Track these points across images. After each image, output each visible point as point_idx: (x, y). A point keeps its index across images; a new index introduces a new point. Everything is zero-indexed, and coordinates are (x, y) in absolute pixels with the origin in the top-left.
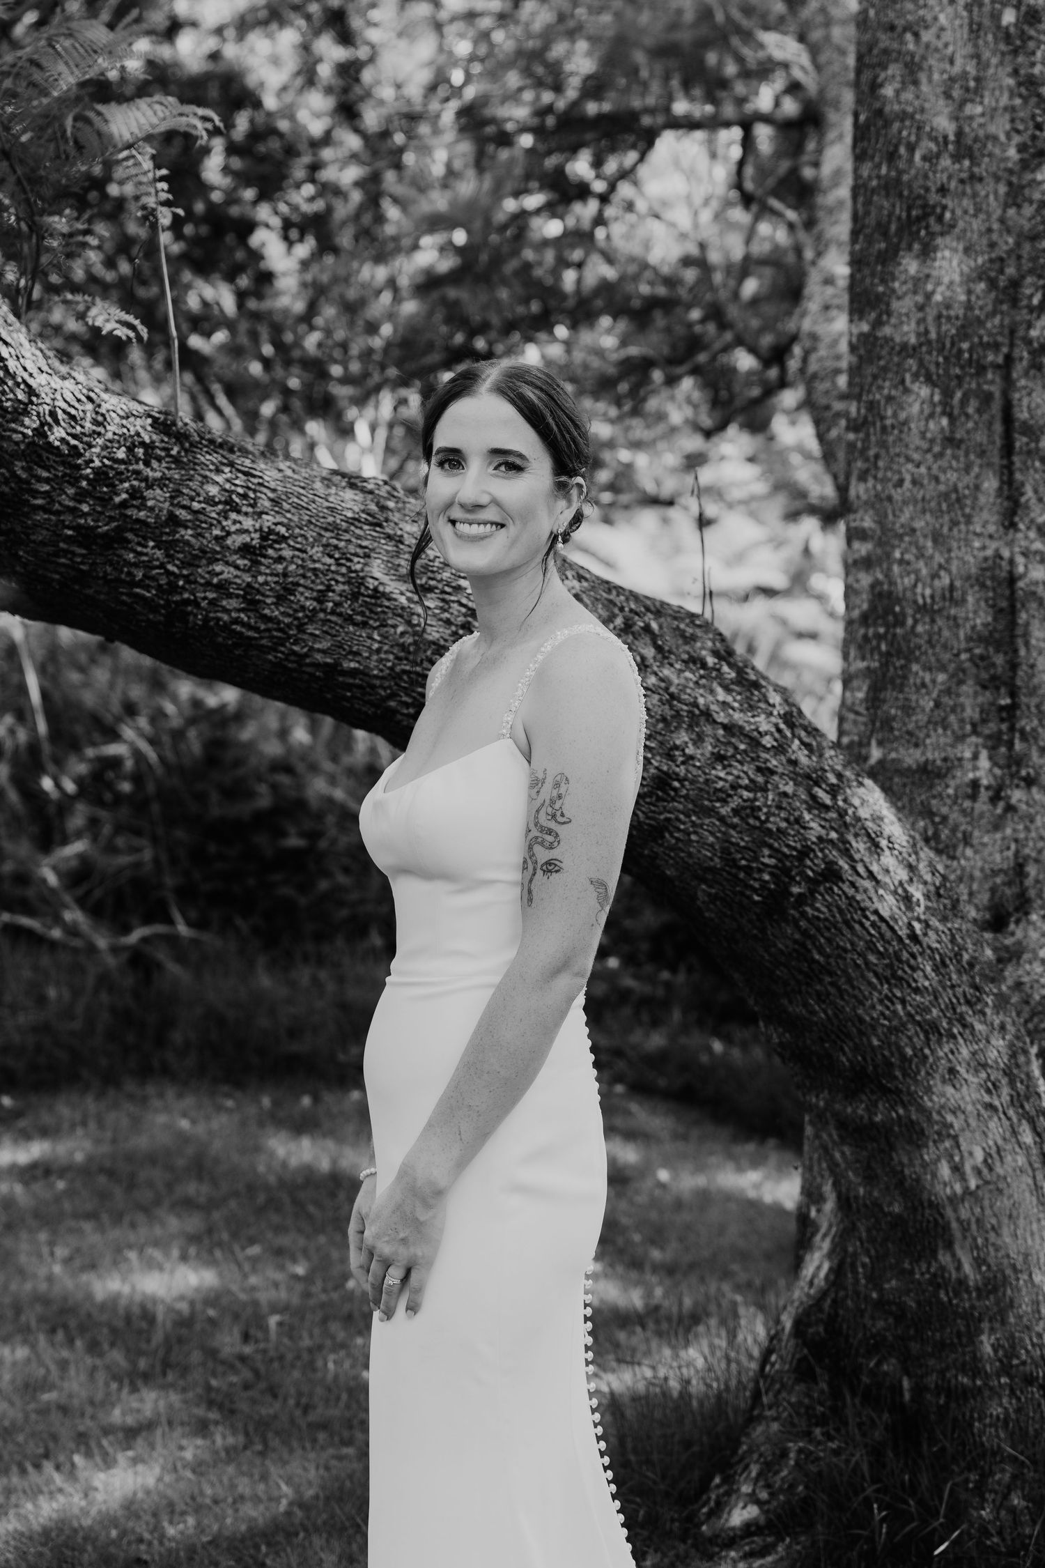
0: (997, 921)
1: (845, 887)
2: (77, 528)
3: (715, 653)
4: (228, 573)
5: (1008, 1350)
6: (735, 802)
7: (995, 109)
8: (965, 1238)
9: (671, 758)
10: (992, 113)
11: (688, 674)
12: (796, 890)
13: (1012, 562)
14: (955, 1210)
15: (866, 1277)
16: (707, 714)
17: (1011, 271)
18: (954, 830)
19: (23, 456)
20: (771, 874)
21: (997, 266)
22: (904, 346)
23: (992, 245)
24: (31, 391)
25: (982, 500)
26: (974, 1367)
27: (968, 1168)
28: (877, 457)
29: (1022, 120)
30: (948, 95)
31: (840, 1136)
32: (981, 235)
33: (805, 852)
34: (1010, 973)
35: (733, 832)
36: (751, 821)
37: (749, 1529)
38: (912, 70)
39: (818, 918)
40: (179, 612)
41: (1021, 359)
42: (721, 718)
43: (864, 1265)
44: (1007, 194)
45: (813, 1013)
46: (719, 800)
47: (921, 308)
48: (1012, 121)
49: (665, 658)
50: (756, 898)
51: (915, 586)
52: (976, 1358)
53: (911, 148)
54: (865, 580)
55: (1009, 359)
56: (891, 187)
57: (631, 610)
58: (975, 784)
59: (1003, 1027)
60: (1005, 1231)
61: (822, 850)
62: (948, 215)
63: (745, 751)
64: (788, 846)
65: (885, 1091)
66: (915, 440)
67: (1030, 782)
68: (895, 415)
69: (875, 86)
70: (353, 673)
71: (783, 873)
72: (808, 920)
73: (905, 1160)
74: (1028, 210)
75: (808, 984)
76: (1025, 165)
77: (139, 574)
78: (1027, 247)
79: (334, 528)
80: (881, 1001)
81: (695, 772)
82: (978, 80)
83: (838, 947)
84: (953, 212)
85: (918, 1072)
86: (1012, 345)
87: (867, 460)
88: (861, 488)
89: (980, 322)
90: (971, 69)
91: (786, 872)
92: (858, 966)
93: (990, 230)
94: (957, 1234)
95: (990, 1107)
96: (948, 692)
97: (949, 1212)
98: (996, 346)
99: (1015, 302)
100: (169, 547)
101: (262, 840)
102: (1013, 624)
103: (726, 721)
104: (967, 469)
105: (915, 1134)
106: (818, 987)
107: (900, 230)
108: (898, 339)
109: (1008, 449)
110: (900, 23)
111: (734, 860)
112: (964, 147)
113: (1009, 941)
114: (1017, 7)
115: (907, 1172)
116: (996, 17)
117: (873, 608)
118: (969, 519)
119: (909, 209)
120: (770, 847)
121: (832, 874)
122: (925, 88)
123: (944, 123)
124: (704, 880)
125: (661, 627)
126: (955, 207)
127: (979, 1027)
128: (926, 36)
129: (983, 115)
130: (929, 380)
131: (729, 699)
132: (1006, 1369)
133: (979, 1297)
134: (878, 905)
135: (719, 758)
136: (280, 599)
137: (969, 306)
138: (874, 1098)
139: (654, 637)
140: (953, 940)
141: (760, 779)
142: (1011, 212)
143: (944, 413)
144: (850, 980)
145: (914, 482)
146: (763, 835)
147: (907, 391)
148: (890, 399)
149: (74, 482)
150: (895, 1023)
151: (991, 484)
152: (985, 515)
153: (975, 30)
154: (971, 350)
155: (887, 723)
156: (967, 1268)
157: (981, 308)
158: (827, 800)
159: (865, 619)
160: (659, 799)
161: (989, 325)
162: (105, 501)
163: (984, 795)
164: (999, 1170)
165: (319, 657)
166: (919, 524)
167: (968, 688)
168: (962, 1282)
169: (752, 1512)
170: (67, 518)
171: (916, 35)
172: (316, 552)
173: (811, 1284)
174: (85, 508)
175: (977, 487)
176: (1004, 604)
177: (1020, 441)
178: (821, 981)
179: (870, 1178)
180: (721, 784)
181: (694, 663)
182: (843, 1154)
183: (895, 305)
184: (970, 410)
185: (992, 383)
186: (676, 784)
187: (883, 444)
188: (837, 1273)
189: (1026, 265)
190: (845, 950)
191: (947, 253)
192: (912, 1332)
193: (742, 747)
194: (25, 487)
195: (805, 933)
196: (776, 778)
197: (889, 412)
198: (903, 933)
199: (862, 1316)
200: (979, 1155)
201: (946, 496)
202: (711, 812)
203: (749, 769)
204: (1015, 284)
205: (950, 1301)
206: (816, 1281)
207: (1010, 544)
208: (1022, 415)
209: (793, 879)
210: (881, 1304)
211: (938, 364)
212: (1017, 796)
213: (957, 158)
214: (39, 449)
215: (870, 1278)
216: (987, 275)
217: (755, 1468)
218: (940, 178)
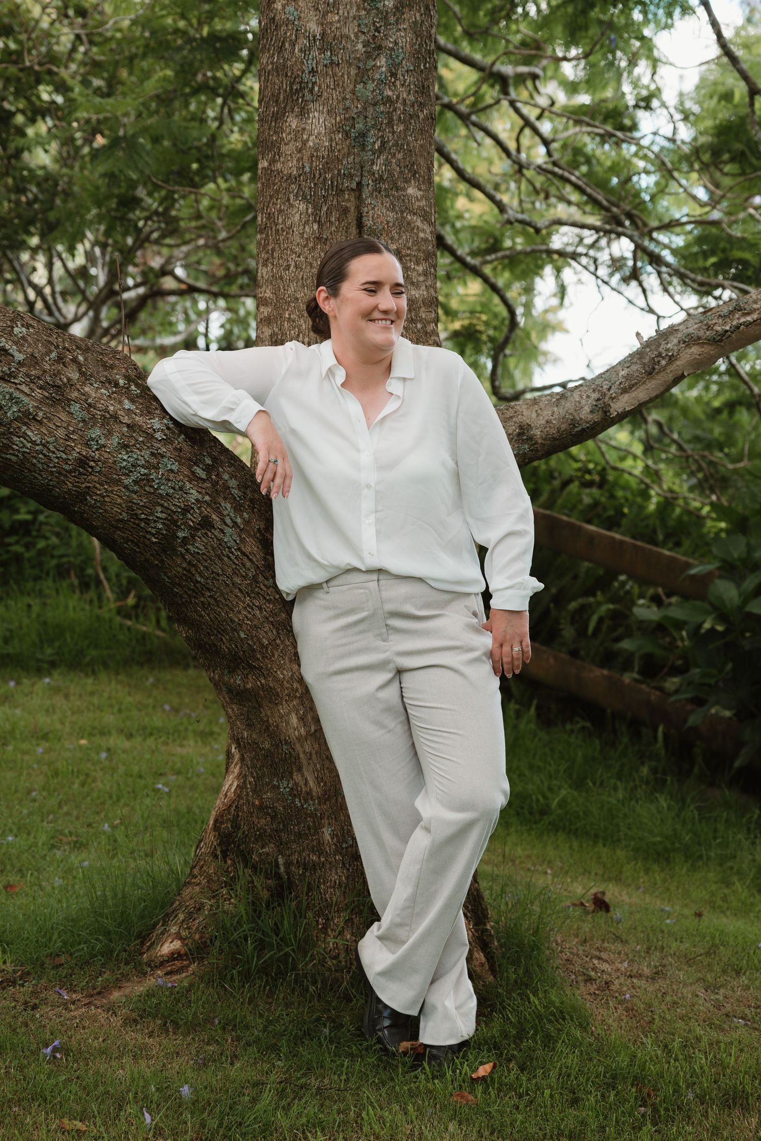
1: (216, 533)
3: (127, 377)
5: (341, 837)
6: (134, 476)
7: (347, 18)
8: (309, 764)
10: (345, 20)
11: (103, 391)
12: (181, 534)
14: (302, 746)
15: (252, 791)
16: (115, 417)
17: (360, 126)
20: (163, 524)
21: (350, 123)
22: (290, 176)
23: (347, 109)
26: (319, 849)
27: (309, 719)
28: (273, 250)
29: (366, 25)
30: (316, 9)
31: (230, 698)
32: (339, 102)
33: (186, 510)
35: (135, 496)
36: (147, 488)
37: (175, 956)
39: (198, 553)
41: (368, 185)
43: (250, 783)
44: (357, 75)
45: (201, 616)
46: (124, 475)
47: (300, 151)
48: (359, 25)
49: (86, 379)
50: (154, 540)
51: (298, 335)
52: (320, 843)
53: (293, 44)
54: (267, 332)
55: (359, 184)
56: (280, 70)
57: (64, 348)
61: (199, 508)
62: (316, 89)
63: (143, 442)
64: (174, 505)
65: (252, 668)
66: (298, 239)
68: (284, 222)
71: (172, 523)
72: (191, 554)
73: (269, 713)
74: (371, 86)
75: (195, 597)
76: (368, 55)
78: (371, 109)
80: (245, 608)
81: (106, 455)
83: (213, 572)
84: (320, 87)
85: (273, 655)
86: (362, 176)
87: (267, 252)
88: (265, 270)
89: (339, 160)
91: (174, 522)
92: (227, 585)
93: (344, 99)
94: (304, 762)
97: (298, 747)
98: (351, 176)
99: (363, 147)
103: (129, 422)
105: (273, 696)
106: (202, 599)
107: (286, 99)
108: (285, 172)
111: (136, 514)
115: (271, 721)
119: (292, 84)
120: (162, 506)
121: (207, 524)
123: (313, 27)
124: (119, 529)
125: (86, 359)
126: (323, 83)
129: (339, 21)
130: (304, 198)
131: (133, 407)
132: (339, 850)
133: (319, 803)
135: (125, 446)
137: (331, 149)
138: (246, 672)
139: (79, 365)
141: (155, 461)
142: (360, 87)
143: (315, 221)
144: (222, 594)
145: (296, 267)
146: (156, 497)
147: (291, 206)
148: (280, 211)
150: (256, 622)
154: (332, 179)
156: (312, 783)
157: (339, 151)
158: (203, 475)
160: (80, 474)
161: (345, 162)
166: (300, 295)
168: (309, 793)
169: (177, 945)
173: (226, 795)
178: (203, 595)
179: (250, 726)
180: (125, 463)
181: (110, 383)
182: (233, 709)
183: (283, 148)
184: (333, 219)
185: (348, 200)
186: (92, 464)
187: (277, 242)
188: (241, 788)
189: (370, 122)
190: (218, 574)
191: (316, 114)
192: (281, 826)
193: (141, 439)
195: (189, 563)
196: (166, 460)
197: (280, 221)
199: (252, 816)
202: (118, 482)
203: (146, 454)
204: (363, 135)
205: (302, 805)
206: (229, 794)
209: (179, 527)
210: (261, 808)
211: (310, 188)
213: (322, 50)
216: (344, 128)
217: (181, 917)
218: (311, 64)
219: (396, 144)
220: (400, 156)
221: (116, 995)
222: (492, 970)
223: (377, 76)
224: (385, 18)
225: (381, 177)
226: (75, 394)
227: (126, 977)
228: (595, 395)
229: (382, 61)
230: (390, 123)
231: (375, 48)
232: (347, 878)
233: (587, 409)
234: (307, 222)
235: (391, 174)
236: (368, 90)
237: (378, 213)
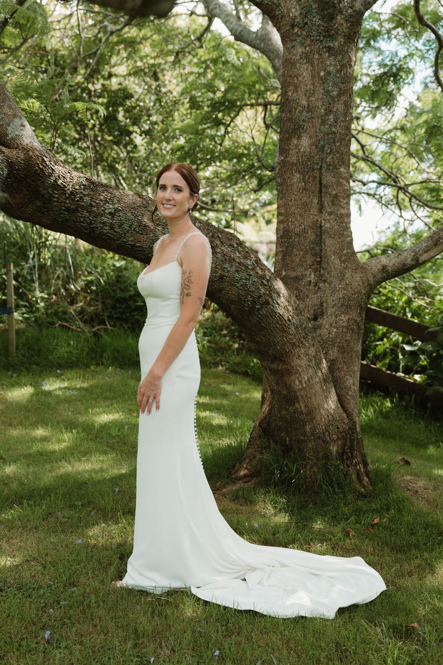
0: (315, 319)
1: (271, 306)
2: (65, 207)
3: (237, 244)
4: (106, 220)
5: (314, 429)
6: (241, 283)
8: (302, 400)
9: (224, 271)
10: (317, 100)
11: (229, 249)
12: (257, 307)
13: (321, 222)
14: (300, 393)
16: (234, 259)
17: (322, 143)
18: (304, 294)
19: (51, 187)
20: (250, 302)
21: (318, 142)
22: (293, 163)
23: (317, 136)
24: (53, 170)
25: (313, 205)
26: (304, 434)
27: (303, 382)
29: (326, 102)
30: (306, 95)
32: (314, 133)
33: (260, 297)
34: (318, 332)
35: (240, 291)
36: (245, 288)
37: (245, 476)
38: (296, 88)
39: (263, 314)
40: (93, 230)
41: (324, 167)
42: (238, 261)
43: (276, 407)
44: (321, 122)
45: (262, 340)
46: (236, 282)
47: (297, 153)
48: (323, 102)
50: (247, 309)
51: (295, 228)
52: (305, 432)
53: (296, 109)
54: (282, 226)
55: (321, 167)
56: (290, 120)
57: (214, 232)
58: (310, 282)
59: (313, 345)
60: (313, 399)
61: (264, 296)
62: (305, 128)
64: (255, 295)
65: (281, 361)
66: (295, 189)
67: (325, 281)
68: (290, 182)
69: (286, 92)
70: (139, 247)
71: (254, 302)
72: (261, 315)
73: (287, 379)
74: (327, 127)
75: (261, 332)
76: (326, 114)
77: (82, 220)
78: (326, 136)
79: (134, 208)
80: (280, 337)
81: (230, 275)
82: (313, 91)
83: (269, 322)
85: (290, 356)
86: (322, 163)
89: (313, 157)
90: (312, 88)
91: (255, 302)
92: (274, 327)
93: (316, 132)
94: (300, 399)
95: (309, 365)
96: (303, 257)
97: (298, 393)
98: (318, 164)
99: (323, 151)
100: (90, 212)
101: (131, 303)
102: (321, 238)
104: (309, 197)
105: (289, 372)
106: (263, 333)
107: (292, 132)
108: (291, 161)
109: (320, 192)
110: (293, 75)
111: (241, 298)
112: (310, 109)
113: (318, 324)
114: (325, 71)
115: (287, 382)
116: (319, 74)
117: (284, 234)
118: (309, 210)
119: (295, 126)
120: (250, 295)
121: (267, 303)
122: (299, 93)
123: (304, 103)
126: (308, 125)
127: (307, 344)
128: (300, 79)
129: (315, 100)
130: (299, 172)
131: (240, 256)
132: (313, 435)
133: (306, 416)
134: (279, 311)
135: (237, 271)
136: (120, 227)
137: (310, 153)
138: (278, 363)
139: (220, 239)
140: (300, 321)
141: (248, 277)
142: (322, 127)
143: (303, 182)
144: (272, 331)
145: (295, 200)
146: (248, 292)
147: (293, 175)
148: (289, 177)
149: (65, 194)
150: (284, 343)
151: (316, 201)
152: (314, 209)
153: (313, 77)
154: (311, 165)
155: (287, 265)
156: (303, 408)
157: (313, 153)
158: (266, 283)
159: (281, 237)
161: (316, 158)
162: (73, 200)
163: (312, 285)
164: (311, 382)
165: (130, 243)
166: (296, 212)
167: (309, 256)
168: (302, 412)
169: (246, 472)
170: (63, 204)
171: (297, 78)
172: (129, 214)
174: (68, 202)
175: (312, 202)
176: (319, 233)
177: (324, 189)
178: (264, 331)
179: (278, 384)
180: (237, 278)
181: (231, 246)
183: (291, 152)
184: (310, 181)
185: (316, 174)
186: (225, 278)
187: (287, 190)
188: (270, 410)
189: (326, 142)
191: (305, 138)
192: (289, 425)
193: (243, 268)
194: (51, 195)
195: (260, 318)
196: (252, 277)
198: (286, 319)
199: (276, 421)
200: (306, 378)
201: (303, 204)
202: (234, 285)
203: (245, 274)
204: (323, 147)
205: (298, 417)
206: (265, 412)
207: (321, 217)
208: (324, 182)
209: (256, 304)
210: (281, 418)
211: (302, 168)
212: (321, 285)
213: (308, 112)
214: (55, 185)
215: (278, 411)
216: (315, 144)
217: (247, 461)
218: (303, 117)
219: (336, 151)
220: (338, 155)
221: (225, 490)
222: (371, 485)
223: (329, 123)
224: (333, 99)
225: (330, 164)
226: (219, 250)
227: (227, 483)
228: (413, 254)
229: (331, 117)
230: (334, 142)
231: (329, 111)
232: (316, 446)
233: (410, 259)
234: (300, 182)
235: (334, 162)
236: (325, 129)
237: (328, 178)
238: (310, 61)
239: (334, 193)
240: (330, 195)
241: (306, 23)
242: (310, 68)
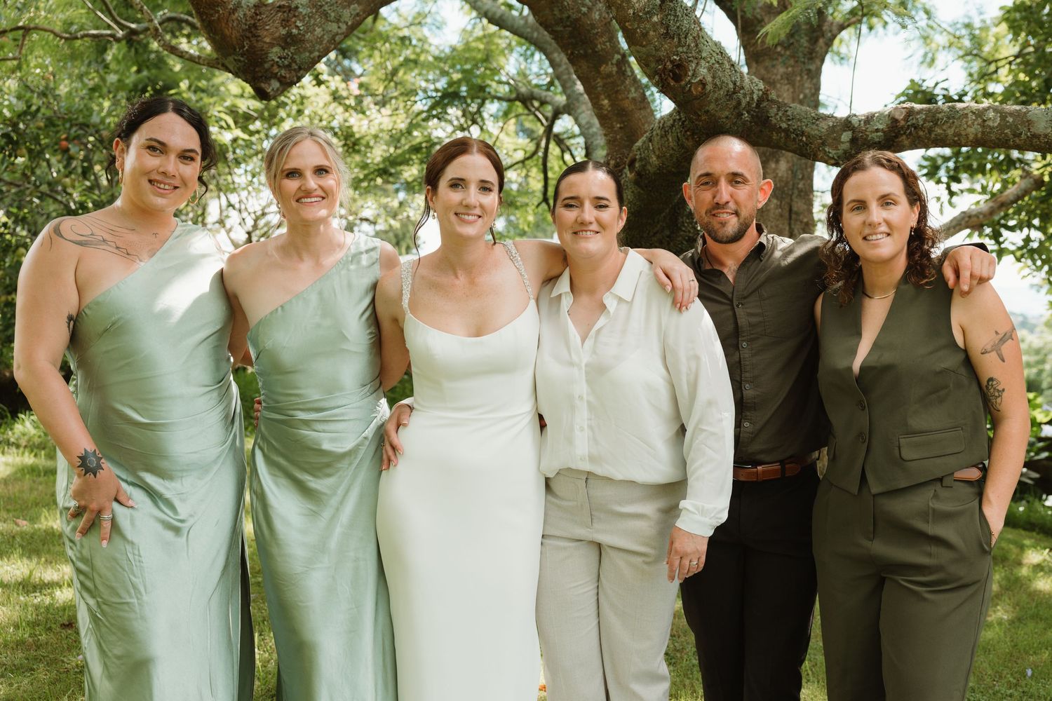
109: (790, 218)
116: (799, 96)
151: (787, 228)
177: (794, 216)
208: (795, 209)
237: (798, 205)
238: (791, 82)
239: (805, 220)
240: (801, 222)
241: (792, 44)
242: (791, 90)
